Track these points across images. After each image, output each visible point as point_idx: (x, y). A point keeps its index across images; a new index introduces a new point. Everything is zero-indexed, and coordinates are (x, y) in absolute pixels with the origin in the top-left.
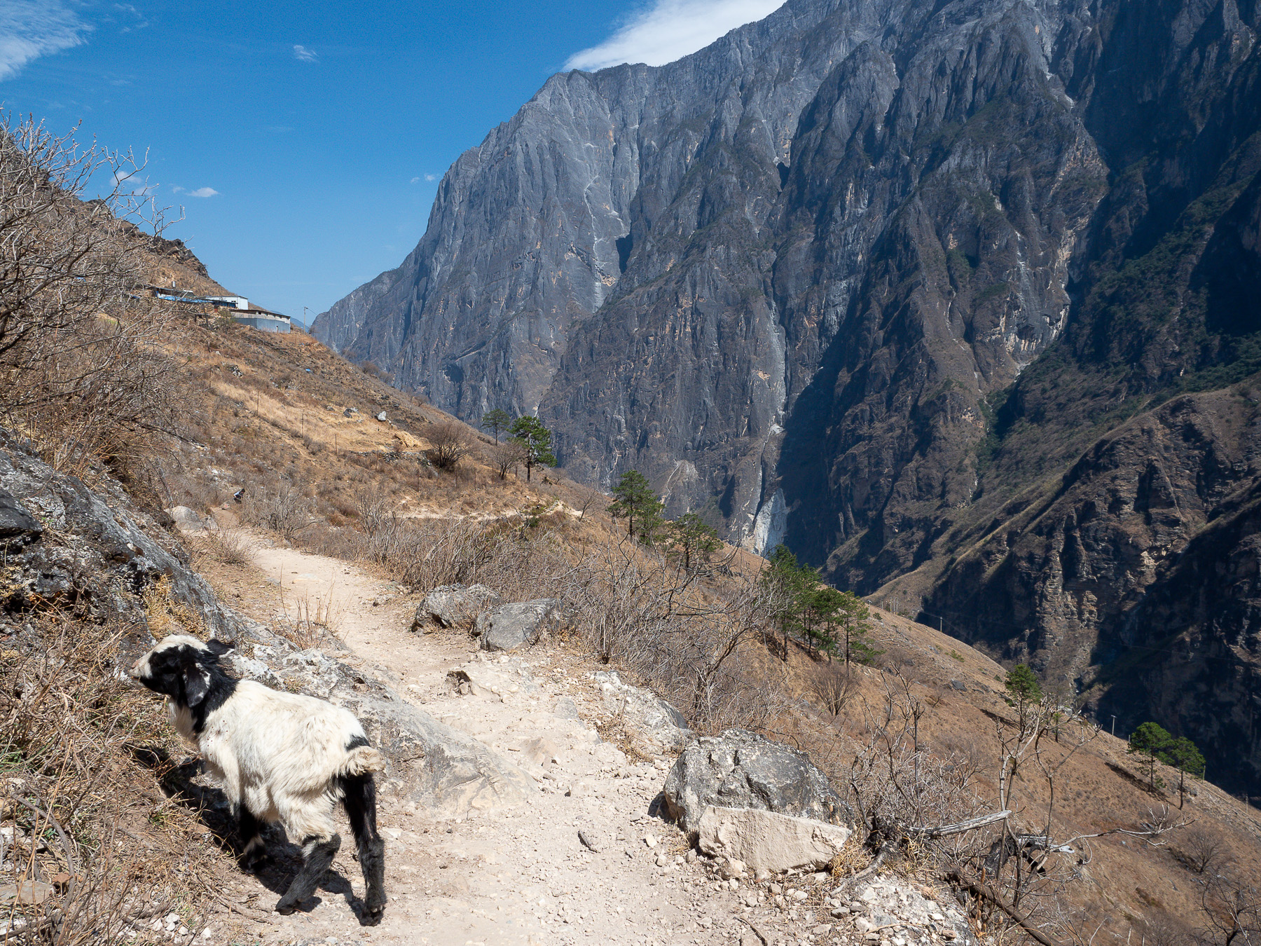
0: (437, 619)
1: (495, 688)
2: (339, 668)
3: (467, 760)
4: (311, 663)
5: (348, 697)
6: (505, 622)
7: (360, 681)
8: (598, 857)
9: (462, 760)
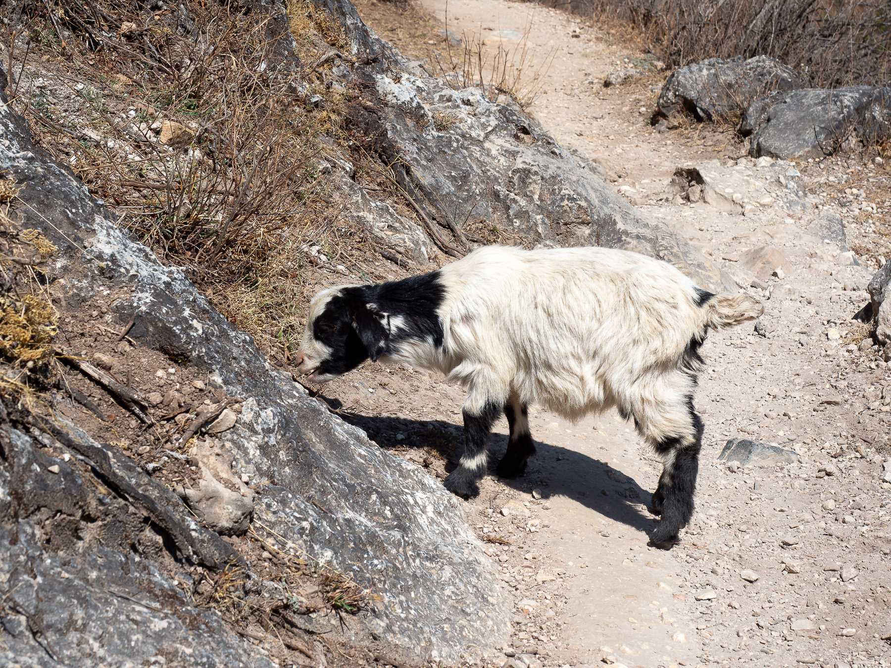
0: (689, 107)
1: (737, 197)
2: (500, 111)
3: (645, 238)
4: (467, 103)
5: (507, 145)
6: (789, 116)
7: (525, 131)
8: (765, 341)
9: (638, 237)
